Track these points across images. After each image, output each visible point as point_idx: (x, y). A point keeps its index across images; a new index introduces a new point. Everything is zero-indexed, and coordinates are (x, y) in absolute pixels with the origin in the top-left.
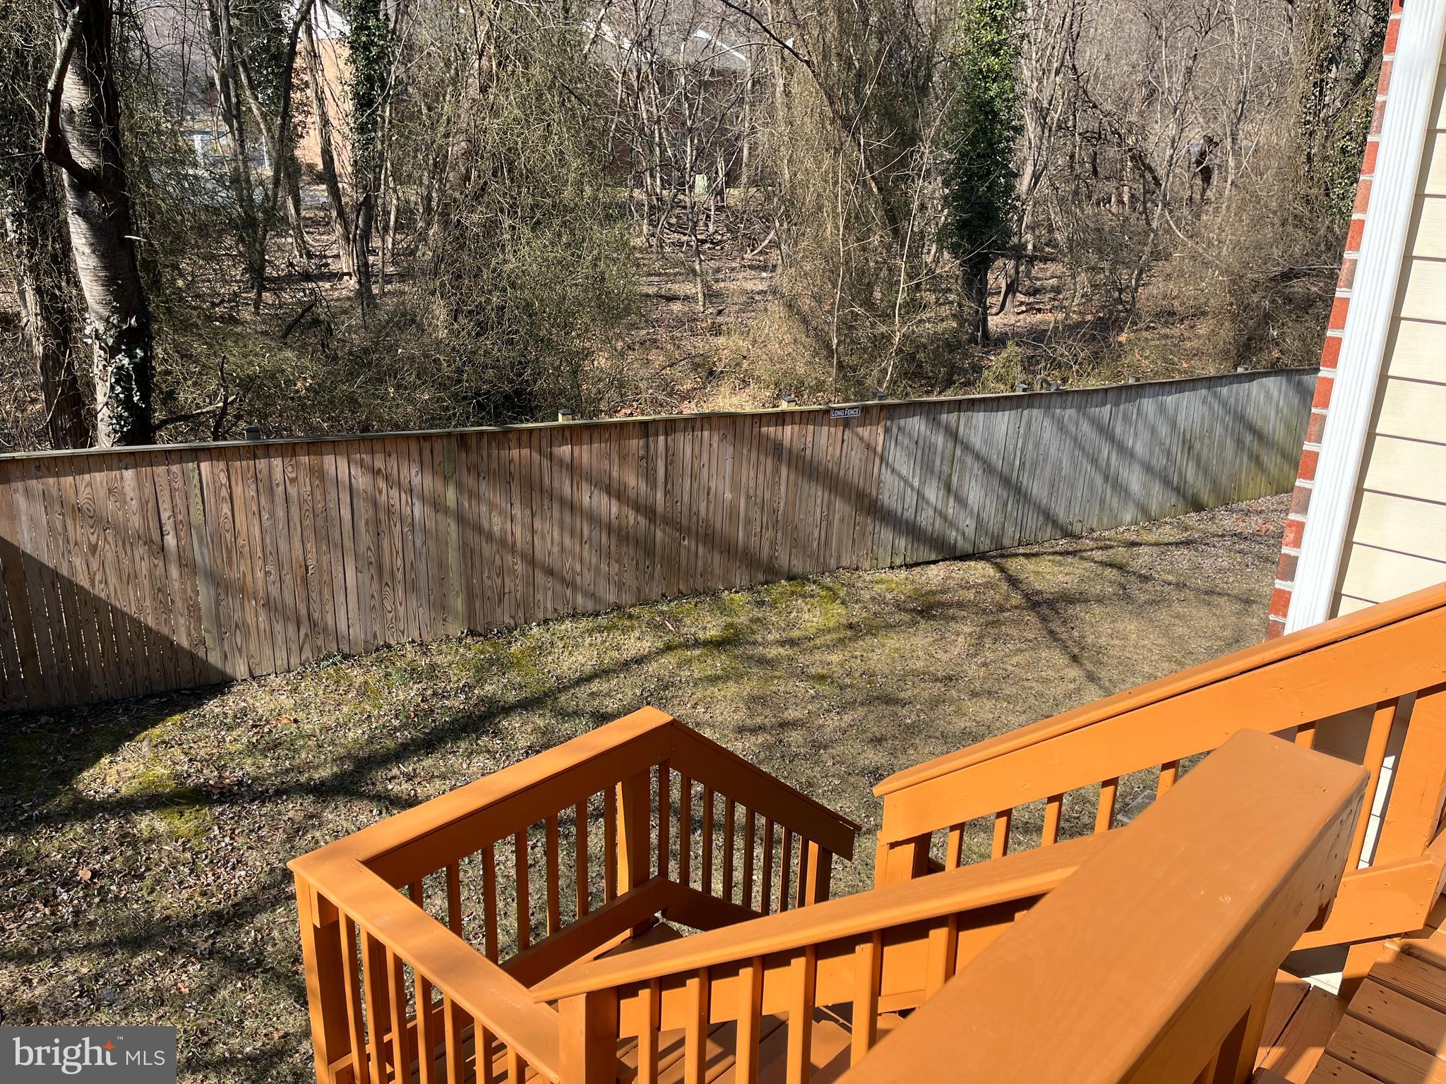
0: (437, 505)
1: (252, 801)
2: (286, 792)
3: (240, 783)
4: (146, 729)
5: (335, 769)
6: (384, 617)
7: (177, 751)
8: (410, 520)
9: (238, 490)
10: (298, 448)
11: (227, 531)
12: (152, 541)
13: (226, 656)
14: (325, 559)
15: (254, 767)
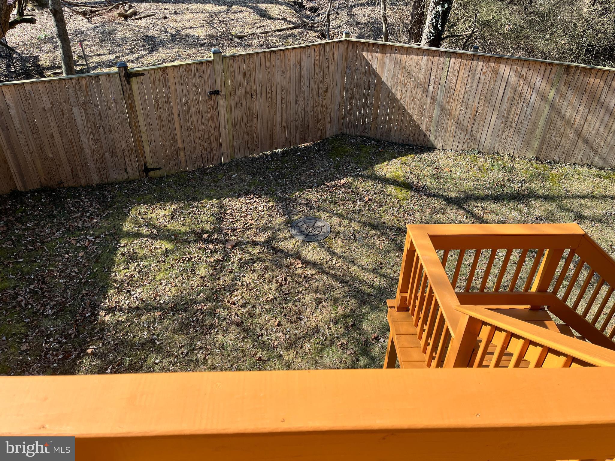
0: (543, 97)
1: (425, 195)
2: (437, 196)
3: (423, 187)
4: (401, 156)
5: (457, 195)
6: (501, 140)
7: (408, 168)
8: (528, 101)
9: (461, 73)
10: (491, 59)
11: (452, 89)
12: (425, 87)
13: (436, 138)
14: (486, 110)
15: (430, 183)
